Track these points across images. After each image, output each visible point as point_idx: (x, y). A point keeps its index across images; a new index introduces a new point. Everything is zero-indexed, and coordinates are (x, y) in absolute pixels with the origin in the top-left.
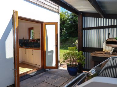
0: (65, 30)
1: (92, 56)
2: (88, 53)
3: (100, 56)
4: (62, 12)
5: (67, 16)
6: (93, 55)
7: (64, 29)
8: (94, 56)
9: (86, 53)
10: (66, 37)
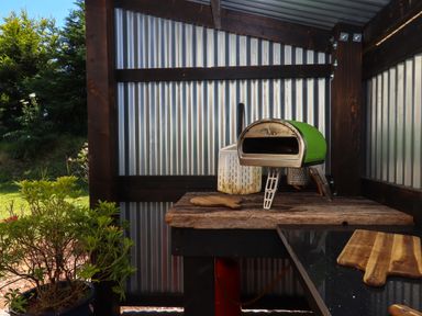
0: (34, 103)
1: (174, 229)
2: (144, 208)
3: (221, 227)
4: (24, 18)
5: (47, 40)
6: (182, 225)
7: (33, 95)
8: (187, 225)
9: (133, 207)
10: (40, 135)
